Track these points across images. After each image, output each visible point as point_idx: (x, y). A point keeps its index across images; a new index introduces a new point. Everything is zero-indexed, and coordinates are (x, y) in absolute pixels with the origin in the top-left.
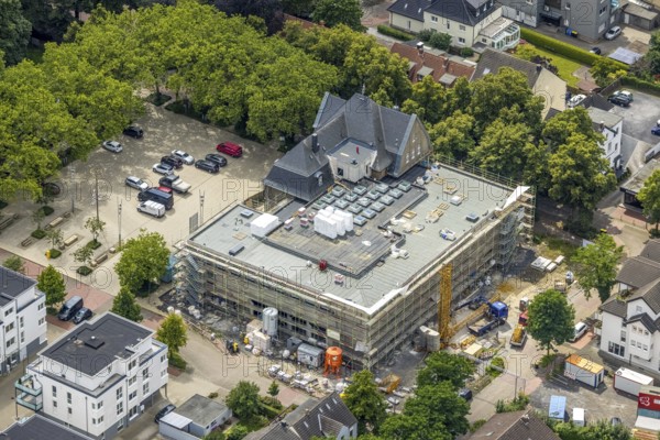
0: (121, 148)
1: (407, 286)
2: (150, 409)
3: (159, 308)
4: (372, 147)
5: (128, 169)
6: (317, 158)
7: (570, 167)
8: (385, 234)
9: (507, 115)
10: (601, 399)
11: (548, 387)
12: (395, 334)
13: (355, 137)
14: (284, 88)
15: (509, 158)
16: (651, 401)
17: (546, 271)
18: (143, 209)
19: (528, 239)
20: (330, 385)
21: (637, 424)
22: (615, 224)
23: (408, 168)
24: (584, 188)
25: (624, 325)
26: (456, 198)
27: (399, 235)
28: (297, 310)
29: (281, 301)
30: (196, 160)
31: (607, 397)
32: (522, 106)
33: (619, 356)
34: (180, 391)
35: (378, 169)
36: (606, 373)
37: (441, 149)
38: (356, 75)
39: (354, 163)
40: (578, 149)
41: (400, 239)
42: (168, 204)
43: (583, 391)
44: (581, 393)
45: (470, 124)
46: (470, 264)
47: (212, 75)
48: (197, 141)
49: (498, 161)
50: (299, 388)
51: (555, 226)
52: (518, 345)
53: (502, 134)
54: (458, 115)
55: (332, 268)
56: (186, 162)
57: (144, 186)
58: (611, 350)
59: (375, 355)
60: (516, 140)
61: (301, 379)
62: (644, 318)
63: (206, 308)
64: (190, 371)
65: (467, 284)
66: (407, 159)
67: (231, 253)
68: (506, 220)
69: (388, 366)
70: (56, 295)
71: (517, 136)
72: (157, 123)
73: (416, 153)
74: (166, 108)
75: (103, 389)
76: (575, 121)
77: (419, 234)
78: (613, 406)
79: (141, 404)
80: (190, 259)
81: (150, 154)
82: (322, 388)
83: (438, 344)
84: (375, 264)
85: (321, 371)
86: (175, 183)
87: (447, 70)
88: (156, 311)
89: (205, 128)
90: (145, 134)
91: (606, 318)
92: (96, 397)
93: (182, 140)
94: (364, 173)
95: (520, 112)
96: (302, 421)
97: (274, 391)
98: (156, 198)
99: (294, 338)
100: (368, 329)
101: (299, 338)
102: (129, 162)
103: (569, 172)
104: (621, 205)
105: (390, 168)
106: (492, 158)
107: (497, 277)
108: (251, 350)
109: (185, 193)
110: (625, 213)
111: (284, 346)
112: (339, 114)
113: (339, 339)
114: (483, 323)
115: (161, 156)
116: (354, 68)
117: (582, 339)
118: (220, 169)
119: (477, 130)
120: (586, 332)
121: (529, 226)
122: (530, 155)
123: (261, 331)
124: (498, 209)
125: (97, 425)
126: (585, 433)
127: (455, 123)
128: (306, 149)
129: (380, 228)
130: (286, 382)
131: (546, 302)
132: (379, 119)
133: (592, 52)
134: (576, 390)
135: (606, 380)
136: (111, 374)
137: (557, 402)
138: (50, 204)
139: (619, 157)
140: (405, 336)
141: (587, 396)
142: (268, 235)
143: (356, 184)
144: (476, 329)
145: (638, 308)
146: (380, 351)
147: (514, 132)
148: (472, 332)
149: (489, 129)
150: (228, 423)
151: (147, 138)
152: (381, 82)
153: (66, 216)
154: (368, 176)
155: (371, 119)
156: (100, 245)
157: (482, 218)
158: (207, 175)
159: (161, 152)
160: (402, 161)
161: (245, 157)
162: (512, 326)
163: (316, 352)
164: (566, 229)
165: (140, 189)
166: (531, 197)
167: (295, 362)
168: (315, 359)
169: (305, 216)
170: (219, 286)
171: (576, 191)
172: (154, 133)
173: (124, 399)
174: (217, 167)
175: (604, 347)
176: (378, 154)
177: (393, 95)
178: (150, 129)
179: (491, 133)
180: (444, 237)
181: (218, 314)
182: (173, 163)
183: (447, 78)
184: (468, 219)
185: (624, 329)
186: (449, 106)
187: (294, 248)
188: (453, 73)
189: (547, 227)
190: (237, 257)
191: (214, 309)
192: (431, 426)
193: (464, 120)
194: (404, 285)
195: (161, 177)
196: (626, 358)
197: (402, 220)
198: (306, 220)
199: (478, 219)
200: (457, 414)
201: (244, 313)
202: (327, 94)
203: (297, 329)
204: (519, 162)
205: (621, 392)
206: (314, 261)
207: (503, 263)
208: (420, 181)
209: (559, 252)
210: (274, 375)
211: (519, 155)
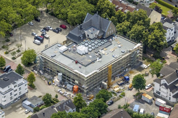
0: (33, 24)
1: (99, 70)
2: (21, 99)
3: (32, 70)
4: (98, 29)
5: (34, 30)
6: (82, 31)
7: (153, 39)
8: (96, 54)
9: (139, 23)
10: (150, 107)
11: (136, 102)
12: (94, 83)
13: (94, 26)
14: (78, 11)
15: (138, 35)
16: (163, 109)
17: (144, 68)
18: (34, 42)
19: (141, 59)
20: (74, 96)
21: (158, 115)
22: (168, 56)
23: (109, 36)
24: (157, 45)
25: (160, 86)
26: (119, 46)
27: (100, 55)
28: (68, 74)
29: (64, 71)
30: (53, 29)
31: (152, 106)
32: (144, 20)
33: (159, 95)
34: (31, 94)
35: (99, 36)
36: (153, 99)
37: (120, 31)
38: (100, 8)
39: (92, 33)
40: (156, 34)
41: (100, 56)
42: (42, 41)
43: (146, 104)
44: (145, 104)
45: (129, 25)
46: (121, 65)
47: (59, 6)
48: (55, 24)
49: (135, 36)
50: (65, 96)
51: (150, 55)
52: (130, 89)
53: (136, 28)
54: (126, 22)
55: (79, 63)
56: (50, 29)
57: (36, 35)
58: (157, 93)
59: (88, 89)
60: (140, 30)
61: (66, 94)
62: (165, 85)
63: (45, 71)
64: (36, 89)
65: (120, 70)
66: (108, 33)
67: (52, 57)
68: (133, 53)
69: (92, 92)
70: (2, 65)
71: (141, 29)
72: (45, 18)
73: (111, 32)
74: (49, 14)
75: (6, 92)
76: (158, 26)
77: (107, 55)
78: (153, 109)
79: (19, 97)
80: (40, 57)
81: (40, 26)
82: (72, 97)
83: (107, 87)
84: (91, 63)
85: (73, 92)
86: (45, 35)
87: (127, 9)
88: (31, 71)
89: (58, 20)
90: (41, 21)
91: (155, 83)
92: (3, 95)
93: (51, 23)
94: (95, 36)
95: (143, 22)
96: (59, 106)
97: (57, 97)
98: (39, 39)
99: (67, 82)
100: (85, 81)
101: (68, 82)
102: (34, 28)
103: (153, 40)
104: (171, 51)
105: (103, 36)
106: (133, 35)
107: (130, 69)
108: (54, 84)
109: (47, 38)
110: (172, 53)
111: (64, 84)
112: (90, 19)
113: (78, 83)
114: (122, 82)
115: (44, 27)
116: (99, 6)
117: (150, 89)
118: (59, 32)
119: (131, 26)
120: (151, 87)
121: (141, 55)
122: (144, 35)
123: (57, 79)
124: (131, 50)
125: (4, 102)
126: (142, 116)
127: (124, 24)
128: (78, 28)
129: (95, 52)
130: (61, 94)
131: (137, 78)
132: (101, 21)
133: (174, 6)
134: (143, 103)
135: (153, 101)
136: (9, 88)
137: (136, 107)
138: (8, 39)
139: (173, 37)
140: (98, 84)
141: (147, 106)
142: (63, 52)
143: (92, 39)
144: (119, 83)
145: (164, 82)
146: (89, 88)
147: (140, 28)
148: (118, 84)
149: (133, 26)
150: (42, 105)
151: (41, 22)
152: (106, 11)
153: (13, 43)
154: (96, 37)
155: (99, 21)
156: (20, 51)
157: (126, 52)
158: (55, 33)
159: (44, 26)
160: (106, 34)
161: (67, 29)
162: (130, 83)
163: (71, 86)
164: (153, 56)
165: (35, 36)
166: (142, 47)
167: (66, 89)
168: (71, 89)
169: (75, 48)
170: (48, 65)
171: (155, 46)
172: (43, 21)
173: (13, 95)
174: (58, 31)
175: (155, 92)
176: (100, 31)
177: (109, 15)
178: (43, 19)
179: (134, 28)
180: (113, 56)
181: (48, 73)
182: (46, 29)
183: (127, 11)
184: (122, 52)
185: (160, 87)
186: (124, 19)
187: (70, 56)
188: (128, 10)
189: (148, 55)
190: (53, 58)
191: (47, 72)
192: (95, 111)
193: (127, 23)
194: (98, 69)
195: (42, 33)
196: (160, 95)
197: (103, 51)
198: (75, 49)
199: (124, 52)
200: (103, 108)
201: (54, 74)
202: (88, 13)
203: (68, 80)
204: (141, 37)
205: (157, 105)
206: (74, 60)
207: (132, 65)
208: (111, 40)
209: (149, 63)
210: (59, 92)
211: (141, 34)
